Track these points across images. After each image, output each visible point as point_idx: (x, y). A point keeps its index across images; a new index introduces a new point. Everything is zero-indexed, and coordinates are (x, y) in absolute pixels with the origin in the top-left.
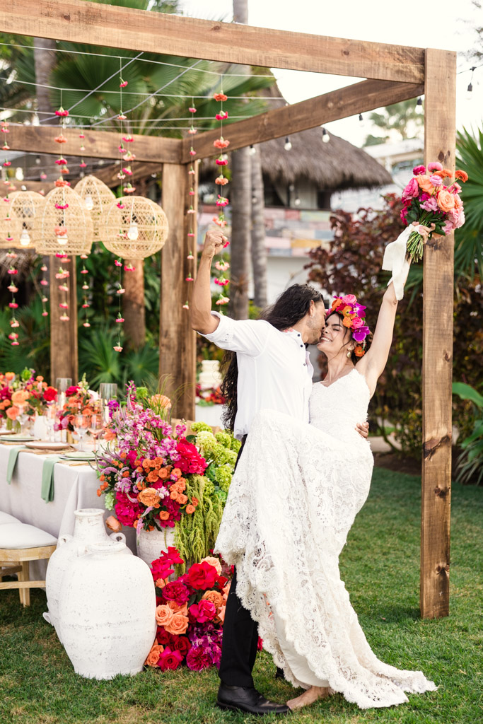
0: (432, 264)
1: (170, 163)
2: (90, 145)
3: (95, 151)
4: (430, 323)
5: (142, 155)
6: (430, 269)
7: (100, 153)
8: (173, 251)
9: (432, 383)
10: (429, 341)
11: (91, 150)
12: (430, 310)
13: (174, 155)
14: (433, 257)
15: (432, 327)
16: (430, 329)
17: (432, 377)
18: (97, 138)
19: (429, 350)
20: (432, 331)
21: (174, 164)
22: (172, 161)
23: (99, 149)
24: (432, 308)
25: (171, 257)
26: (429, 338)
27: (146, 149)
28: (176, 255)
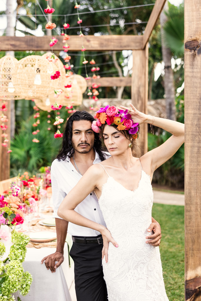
0: (195, 70)
1: (136, 50)
2: (87, 44)
3: (90, 46)
4: (193, 140)
5: (118, 47)
6: (192, 77)
7: (93, 47)
8: (138, 100)
9: (197, 210)
10: (191, 161)
11: (88, 46)
12: (192, 124)
13: (138, 44)
14: (196, 62)
15: (196, 144)
16: (192, 147)
17: (197, 203)
18: (91, 39)
19: (191, 172)
20: (196, 150)
21: (138, 50)
22: (137, 48)
23: (93, 45)
24: (196, 122)
25: (137, 103)
26: (191, 157)
27: (120, 43)
28: (140, 102)
